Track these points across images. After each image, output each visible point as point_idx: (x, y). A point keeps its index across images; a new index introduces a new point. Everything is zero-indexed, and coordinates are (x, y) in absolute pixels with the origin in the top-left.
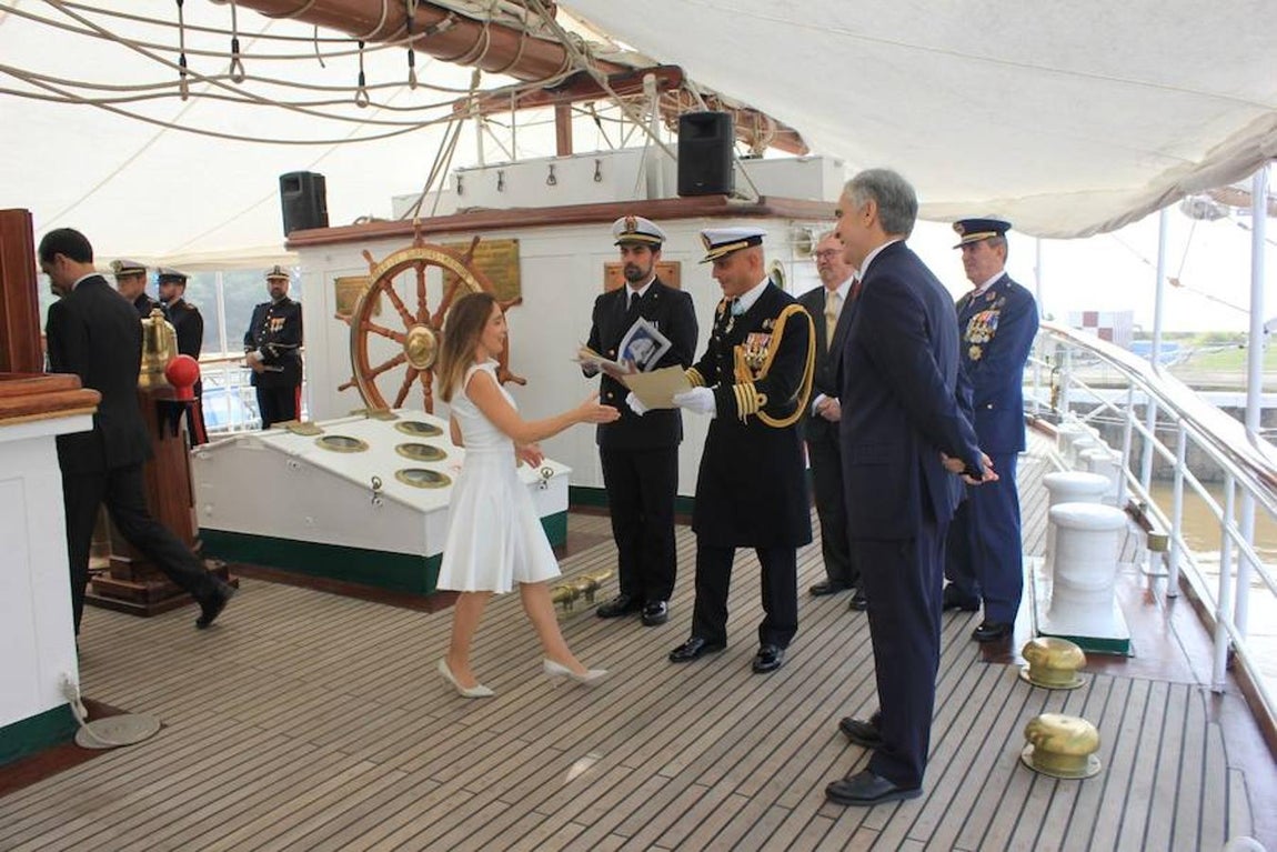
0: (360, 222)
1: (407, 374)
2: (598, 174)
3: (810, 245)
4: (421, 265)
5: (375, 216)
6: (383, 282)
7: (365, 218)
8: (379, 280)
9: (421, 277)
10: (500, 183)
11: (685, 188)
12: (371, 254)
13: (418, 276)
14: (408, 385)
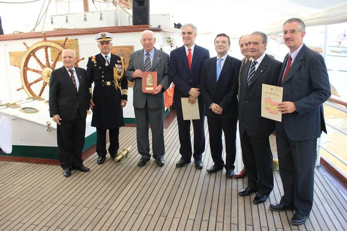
0: (15, 33)
1: (43, 84)
2: (101, 18)
3: (171, 40)
4: (46, 47)
5: (21, 31)
6: (32, 54)
7: (17, 32)
8: (31, 53)
9: (46, 51)
10: (67, 20)
11: (135, 22)
12: (26, 43)
13: (45, 51)
14: (44, 88)
